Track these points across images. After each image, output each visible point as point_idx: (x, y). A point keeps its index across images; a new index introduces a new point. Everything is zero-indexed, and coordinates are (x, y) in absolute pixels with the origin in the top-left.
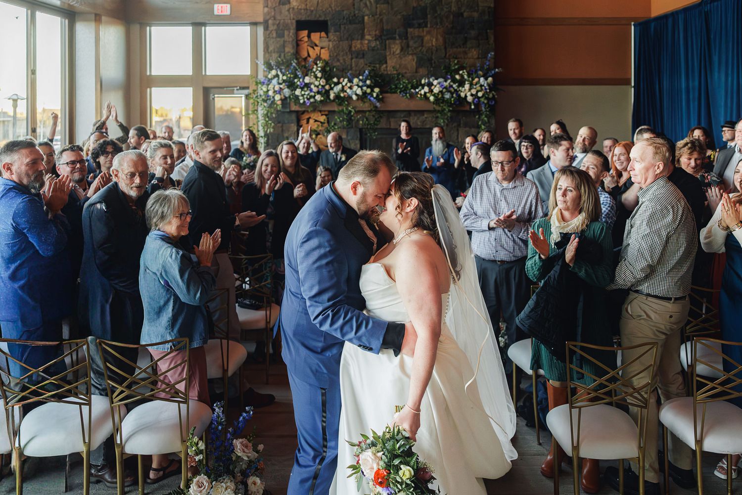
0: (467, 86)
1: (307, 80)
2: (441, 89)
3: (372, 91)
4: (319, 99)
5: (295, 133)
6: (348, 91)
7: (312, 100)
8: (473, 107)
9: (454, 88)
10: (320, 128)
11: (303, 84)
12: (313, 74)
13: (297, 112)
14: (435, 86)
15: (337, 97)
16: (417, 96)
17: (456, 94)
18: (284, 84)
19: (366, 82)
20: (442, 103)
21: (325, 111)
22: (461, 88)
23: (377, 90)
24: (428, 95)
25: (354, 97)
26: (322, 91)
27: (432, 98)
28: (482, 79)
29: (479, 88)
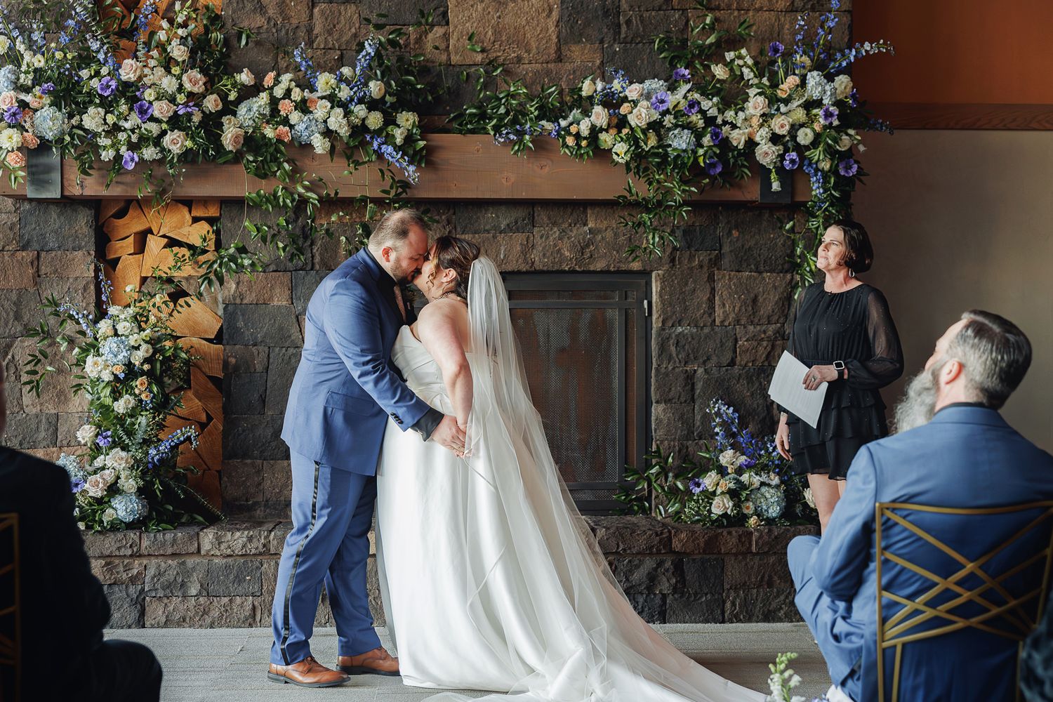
0: (756, 104)
1: (129, 70)
2: (656, 116)
3: (390, 121)
4: (176, 149)
5: (85, 289)
6: (295, 117)
7: (149, 153)
8: (776, 186)
9: (703, 112)
10: (188, 270)
11: (113, 84)
12: (155, 53)
13: (95, 204)
14: (635, 103)
15: (252, 142)
16: (565, 145)
17: (715, 135)
18: (37, 90)
19: (366, 85)
20: (661, 166)
21: (205, 201)
22: (730, 115)
23: (407, 119)
24: (606, 139)
25: (320, 144)
26: (189, 115)
27: (621, 150)
28: (814, 78)
29: (800, 115)
